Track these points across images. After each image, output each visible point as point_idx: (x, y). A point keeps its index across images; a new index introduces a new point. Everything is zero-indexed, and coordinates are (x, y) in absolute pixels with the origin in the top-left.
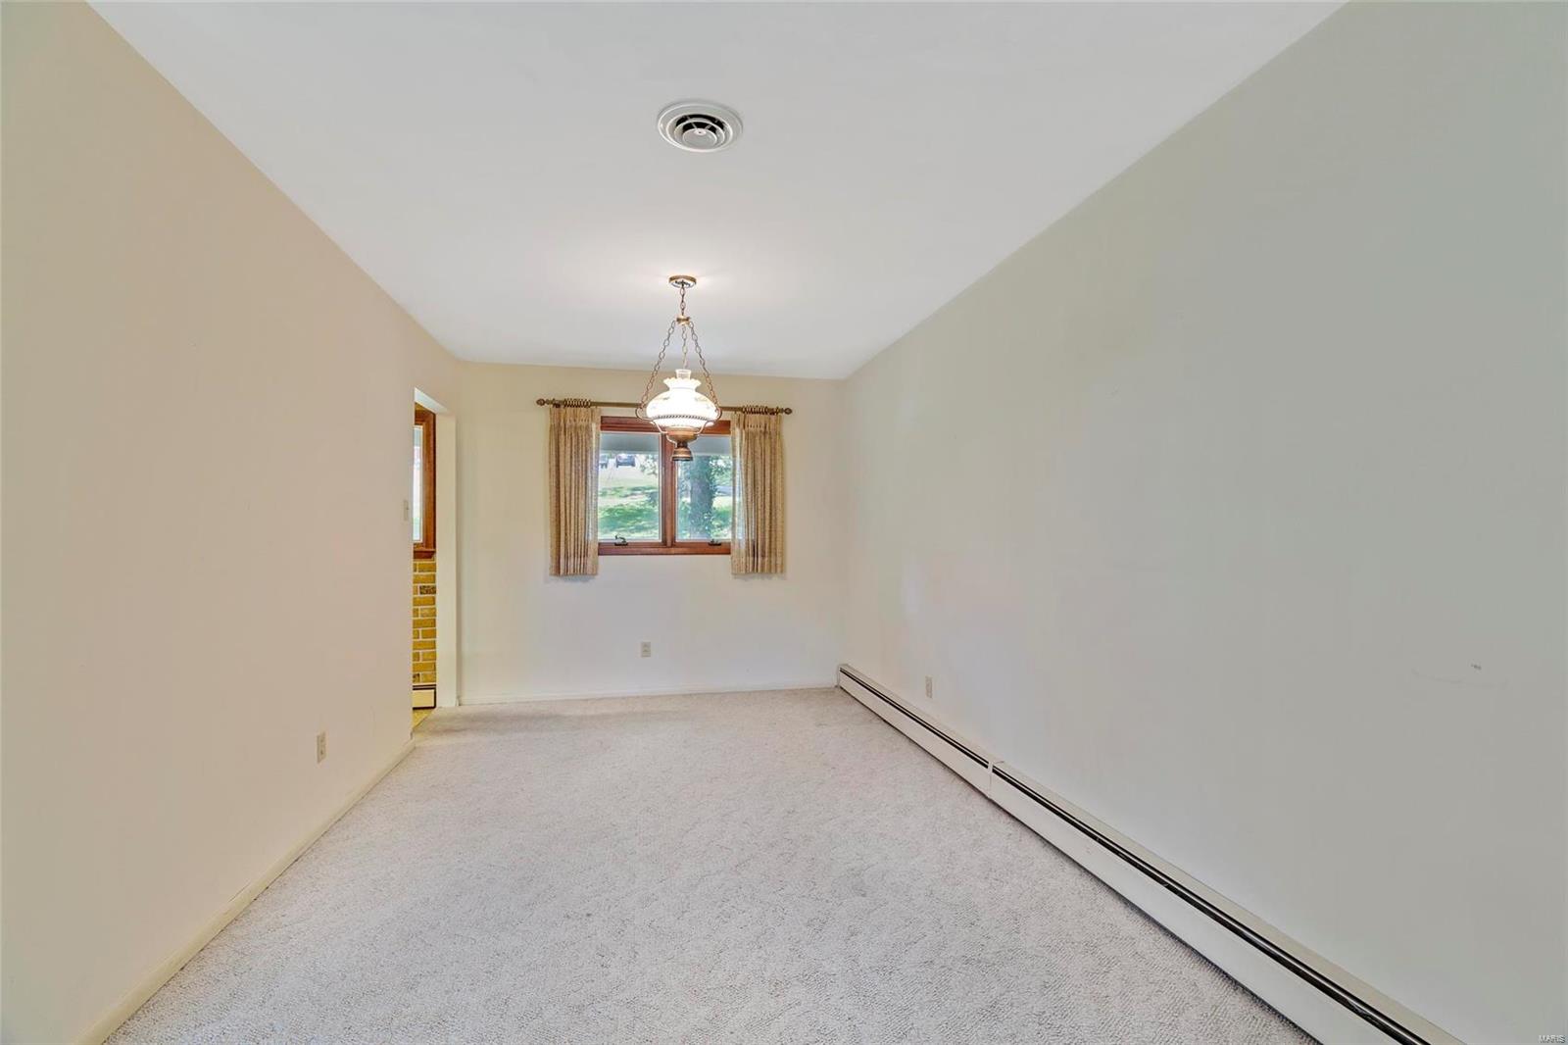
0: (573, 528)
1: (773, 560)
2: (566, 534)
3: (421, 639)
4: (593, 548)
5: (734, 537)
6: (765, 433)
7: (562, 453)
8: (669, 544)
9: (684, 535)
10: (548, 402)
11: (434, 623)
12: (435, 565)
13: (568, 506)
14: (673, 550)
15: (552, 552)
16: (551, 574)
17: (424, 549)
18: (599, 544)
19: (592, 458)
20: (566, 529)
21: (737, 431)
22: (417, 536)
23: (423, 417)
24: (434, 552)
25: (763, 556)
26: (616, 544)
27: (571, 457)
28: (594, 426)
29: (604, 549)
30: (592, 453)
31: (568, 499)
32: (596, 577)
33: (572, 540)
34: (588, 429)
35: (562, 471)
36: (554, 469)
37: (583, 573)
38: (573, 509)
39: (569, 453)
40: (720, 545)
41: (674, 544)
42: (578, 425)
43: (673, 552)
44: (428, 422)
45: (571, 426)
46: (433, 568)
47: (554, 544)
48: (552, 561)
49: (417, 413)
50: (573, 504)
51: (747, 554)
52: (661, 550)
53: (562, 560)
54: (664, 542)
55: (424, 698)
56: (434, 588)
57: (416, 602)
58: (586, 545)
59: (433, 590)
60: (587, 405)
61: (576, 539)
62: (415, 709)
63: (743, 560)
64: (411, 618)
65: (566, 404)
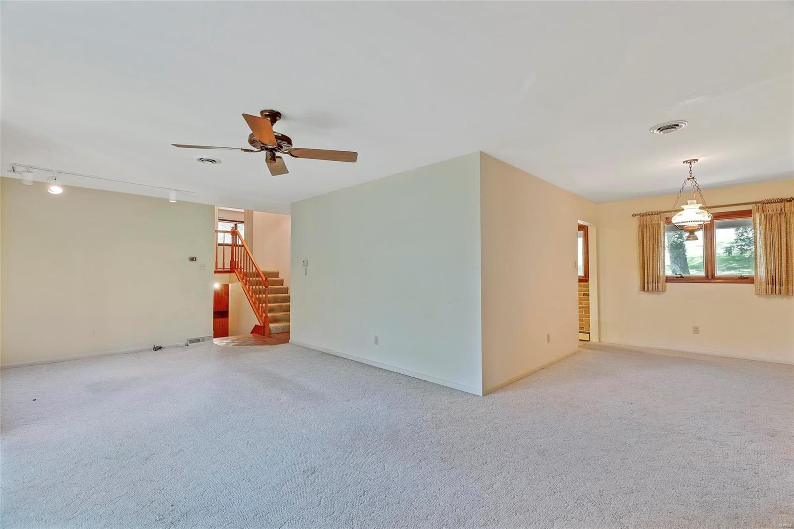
0: (651, 270)
1: (790, 287)
2: (648, 273)
3: (584, 314)
4: (662, 279)
5: (756, 273)
6: (780, 214)
7: (645, 236)
8: (711, 277)
9: (719, 273)
10: (638, 215)
11: (589, 308)
12: (589, 285)
13: (648, 260)
14: (712, 281)
15: (640, 281)
16: (640, 291)
17: (584, 279)
18: (666, 277)
19: (661, 237)
20: (648, 271)
21: (757, 215)
22: (581, 273)
23: (581, 227)
24: (588, 280)
25: (781, 285)
26: (676, 277)
27: (650, 238)
28: (662, 222)
29: (668, 280)
30: (661, 235)
31: (648, 257)
32: (665, 292)
33: (651, 275)
34: (659, 225)
35: (645, 244)
36: (641, 244)
37: (656, 290)
38: (651, 261)
39: (649, 236)
40: (747, 278)
41: (713, 277)
42: (654, 223)
43: (713, 282)
44: (585, 230)
45: (649, 224)
46: (588, 286)
47: (642, 277)
48: (641, 285)
49: (579, 226)
50: (651, 259)
51: (767, 283)
52: (705, 281)
53: (646, 285)
54: (707, 276)
55: (585, 337)
56: (589, 294)
57: (580, 299)
58: (658, 277)
59: (588, 295)
60: (658, 213)
61: (653, 275)
62: (580, 340)
63: (764, 287)
64: (577, 305)
65: (646, 214)
